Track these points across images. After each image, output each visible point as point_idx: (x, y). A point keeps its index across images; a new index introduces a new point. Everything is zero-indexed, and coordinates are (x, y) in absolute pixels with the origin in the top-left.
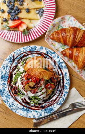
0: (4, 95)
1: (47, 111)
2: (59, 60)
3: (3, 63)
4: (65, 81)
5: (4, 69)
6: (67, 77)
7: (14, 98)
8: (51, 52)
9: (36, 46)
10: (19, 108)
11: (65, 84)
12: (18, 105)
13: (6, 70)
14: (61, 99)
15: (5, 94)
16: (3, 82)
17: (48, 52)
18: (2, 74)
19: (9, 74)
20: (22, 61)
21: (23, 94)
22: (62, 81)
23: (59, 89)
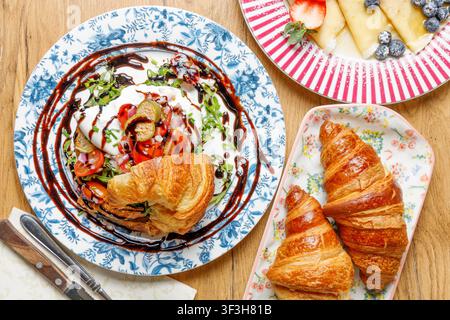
0: (208, 31)
1: (43, 84)
2: (123, 262)
3: (282, 124)
4: (57, 214)
5: (268, 107)
6: (61, 232)
7: (172, 48)
8: (168, 266)
9: (225, 250)
10: (134, 27)
11: (52, 204)
12: (146, 35)
13: (261, 109)
14: (30, 151)
15: (208, 36)
16: (242, 67)
17: (177, 259)
18: (260, 89)
19: (242, 105)
20: (234, 172)
21: (150, 79)
22: (68, 205)
23: (58, 176)
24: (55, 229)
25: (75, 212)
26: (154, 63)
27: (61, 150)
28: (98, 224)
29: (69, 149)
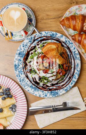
0: (17, 70)
1: (53, 94)
2: (75, 51)
3: (24, 41)
4: (76, 71)
5: (23, 47)
6: (78, 68)
7: (26, 75)
8: (69, 42)
9: (57, 33)
10: (28, 85)
11: (75, 74)
12: (27, 82)
13: (25, 48)
14: (68, 86)
15: (18, 69)
16: (19, 58)
17: (66, 41)
18: (21, 51)
19: (26, 52)
20: (41, 44)
21: (35, 73)
22: (72, 70)
23: (68, 77)
24: (79, 69)
25: (73, 68)
26: (32, 76)
27: (63, 80)
28: (71, 62)
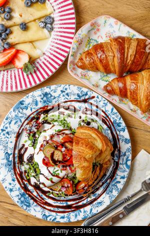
0: (17, 111)
1: (22, 199)
2: (120, 182)
3: (71, 86)
4: (88, 208)
5: (61, 91)
6: (97, 209)
7: (20, 131)
8: (127, 160)
9: (126, 130)
10: (6, 147)
11: (82, 210)
12: (11, 142)
13: (62, 95)
14: (54, 214)
15: (19, 112)
16: (39, 99)
17: (125, 155)
18: (51, 93)
19: (57, 103)
21: (33, 146)
22: (85, 202)
23: (69, 203)
24: (95, 211)
25: (89, 199)
26: (26, 142)
27: (57, 198)
28: (98, 189)
29: (58, 194)
